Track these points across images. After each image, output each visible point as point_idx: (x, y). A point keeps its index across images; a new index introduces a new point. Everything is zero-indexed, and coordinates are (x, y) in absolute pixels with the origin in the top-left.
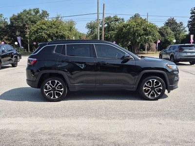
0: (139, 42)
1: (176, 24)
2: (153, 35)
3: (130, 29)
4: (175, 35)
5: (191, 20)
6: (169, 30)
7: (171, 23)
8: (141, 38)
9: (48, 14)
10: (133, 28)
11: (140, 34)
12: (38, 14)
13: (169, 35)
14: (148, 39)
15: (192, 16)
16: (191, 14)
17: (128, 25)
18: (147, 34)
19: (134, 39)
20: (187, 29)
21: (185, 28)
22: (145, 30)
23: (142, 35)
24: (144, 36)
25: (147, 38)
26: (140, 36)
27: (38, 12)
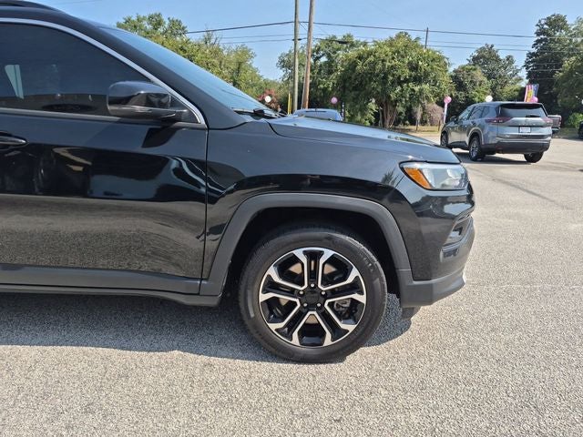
0: (396, 101)
1: (498, 60)
2: (435, 81)
3: (375, 63)
4: (493, 89)
5: (534, 50)
6: (479, 75)
7: (485, 58)
8: (402, 91)
9: (183, 28)
10: (383, 61)
11: (399, 77)
12: (161, 30)
13: (477, 88)
14: (421, 91)
15: (538, 41)
16: (538, 34)
17: (370, 54)
18: (417, 80)
19: (384, 91)
20: (523, 73)
21: (518, 71)
22: (414, 67)
23: (406, 81)
24: (411, 84)
25: (417, 89)
26: (400, 83)
27: (159, 23)
